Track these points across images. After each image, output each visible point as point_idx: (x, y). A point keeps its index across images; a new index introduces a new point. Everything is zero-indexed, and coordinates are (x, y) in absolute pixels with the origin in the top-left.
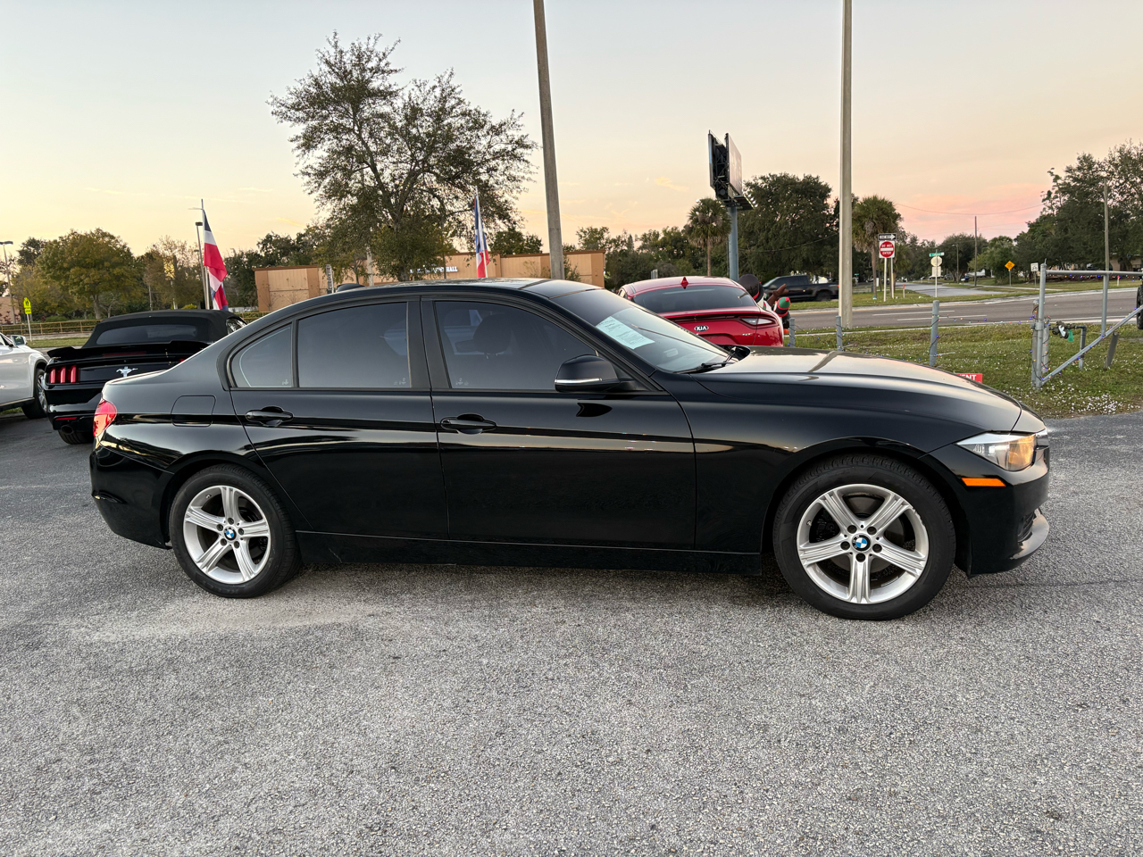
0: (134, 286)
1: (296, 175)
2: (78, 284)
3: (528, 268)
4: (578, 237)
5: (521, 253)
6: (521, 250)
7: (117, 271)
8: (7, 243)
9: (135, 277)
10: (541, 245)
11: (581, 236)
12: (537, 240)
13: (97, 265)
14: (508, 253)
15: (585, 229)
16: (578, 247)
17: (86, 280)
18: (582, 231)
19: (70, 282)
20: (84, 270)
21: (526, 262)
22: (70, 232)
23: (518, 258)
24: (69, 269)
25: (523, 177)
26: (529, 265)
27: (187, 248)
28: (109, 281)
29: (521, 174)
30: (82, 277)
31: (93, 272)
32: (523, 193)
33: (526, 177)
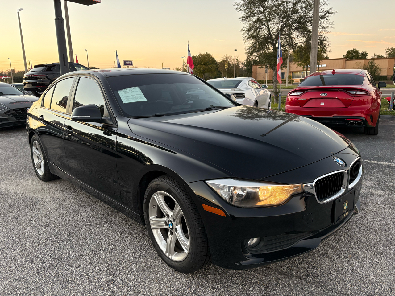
0: (214, 71)
1: (240, 31)
2: (199, 70)
3: (357, 65)
4: (385, 52)
5: (357, 59)
6: (357, 57)
7: (210, 66)
8: (184, 57)
9: (215, 68)
10: (367, 55)
11: (387, 52)
12: (366, 53)
13: (205, 64)
14: (352, 59)
15: (389, 48)
16: (385, 56)
17: (201, 69)
18: (388, 49)
19: (197, 69)
20: (201, 66)
21: (357, 63)
22: (199, 54)
23: (355, 61)
24: (197, 65)
25: (328, 27)
26: (358, 64)
27: (232, 58)
28: (208, 69)
29: (328, 25)
30: (201, 68)
31: (204, 66)
32: (328, 33)
33: (330, 26)
